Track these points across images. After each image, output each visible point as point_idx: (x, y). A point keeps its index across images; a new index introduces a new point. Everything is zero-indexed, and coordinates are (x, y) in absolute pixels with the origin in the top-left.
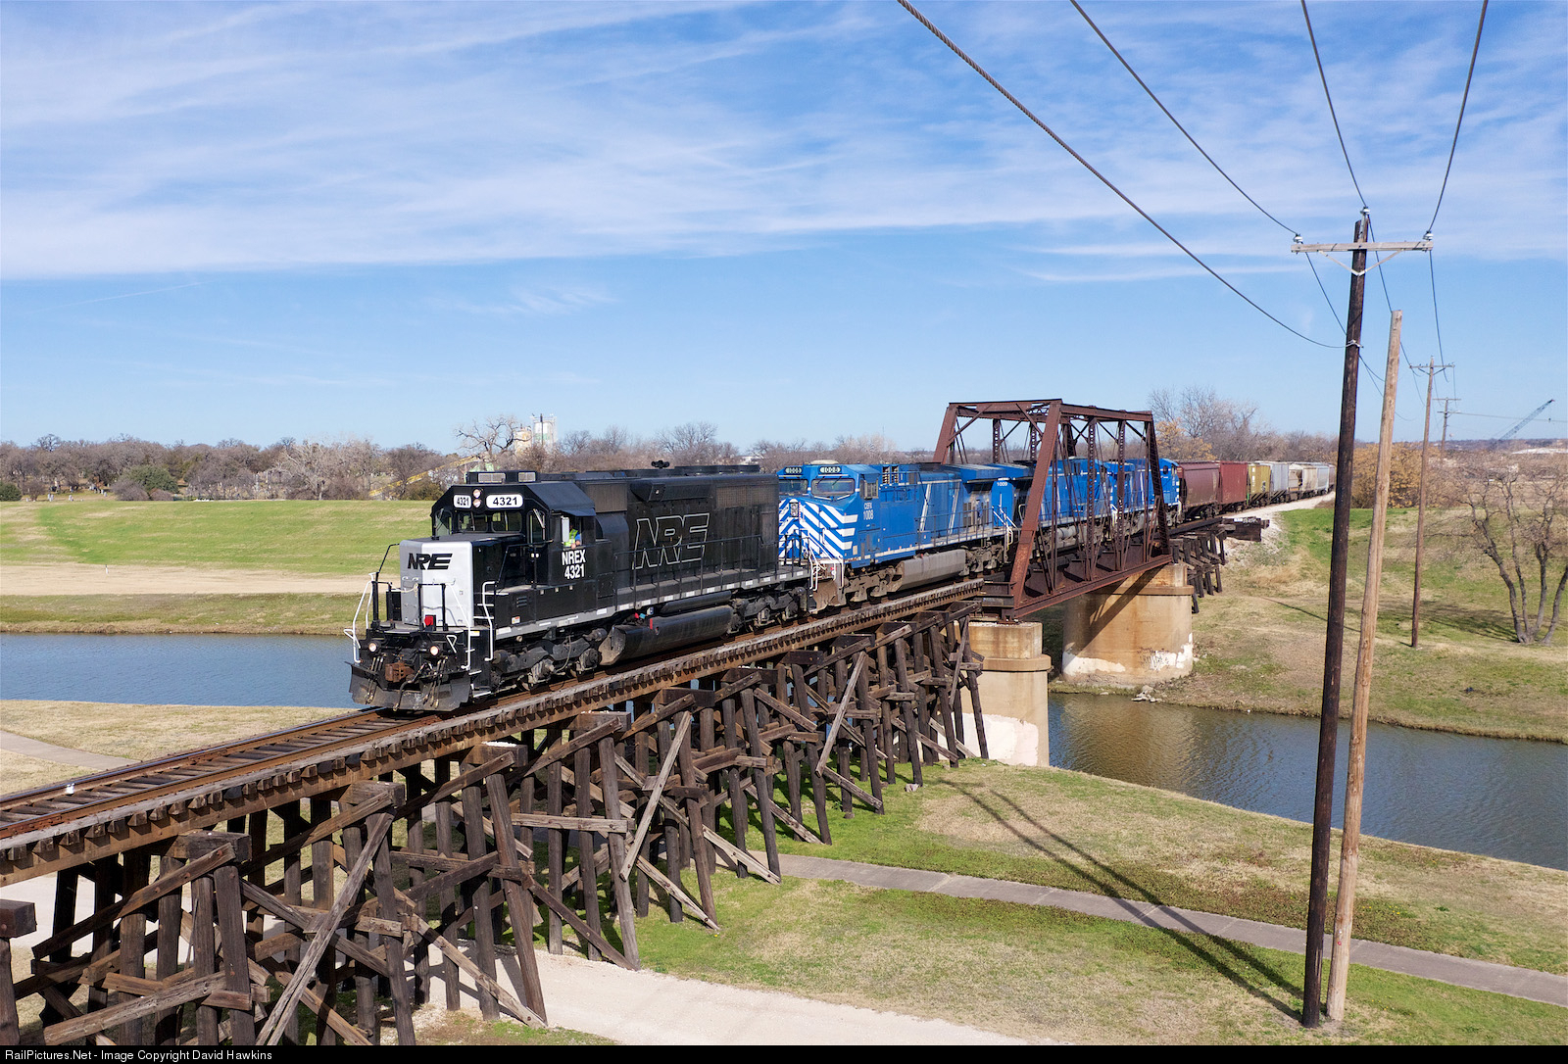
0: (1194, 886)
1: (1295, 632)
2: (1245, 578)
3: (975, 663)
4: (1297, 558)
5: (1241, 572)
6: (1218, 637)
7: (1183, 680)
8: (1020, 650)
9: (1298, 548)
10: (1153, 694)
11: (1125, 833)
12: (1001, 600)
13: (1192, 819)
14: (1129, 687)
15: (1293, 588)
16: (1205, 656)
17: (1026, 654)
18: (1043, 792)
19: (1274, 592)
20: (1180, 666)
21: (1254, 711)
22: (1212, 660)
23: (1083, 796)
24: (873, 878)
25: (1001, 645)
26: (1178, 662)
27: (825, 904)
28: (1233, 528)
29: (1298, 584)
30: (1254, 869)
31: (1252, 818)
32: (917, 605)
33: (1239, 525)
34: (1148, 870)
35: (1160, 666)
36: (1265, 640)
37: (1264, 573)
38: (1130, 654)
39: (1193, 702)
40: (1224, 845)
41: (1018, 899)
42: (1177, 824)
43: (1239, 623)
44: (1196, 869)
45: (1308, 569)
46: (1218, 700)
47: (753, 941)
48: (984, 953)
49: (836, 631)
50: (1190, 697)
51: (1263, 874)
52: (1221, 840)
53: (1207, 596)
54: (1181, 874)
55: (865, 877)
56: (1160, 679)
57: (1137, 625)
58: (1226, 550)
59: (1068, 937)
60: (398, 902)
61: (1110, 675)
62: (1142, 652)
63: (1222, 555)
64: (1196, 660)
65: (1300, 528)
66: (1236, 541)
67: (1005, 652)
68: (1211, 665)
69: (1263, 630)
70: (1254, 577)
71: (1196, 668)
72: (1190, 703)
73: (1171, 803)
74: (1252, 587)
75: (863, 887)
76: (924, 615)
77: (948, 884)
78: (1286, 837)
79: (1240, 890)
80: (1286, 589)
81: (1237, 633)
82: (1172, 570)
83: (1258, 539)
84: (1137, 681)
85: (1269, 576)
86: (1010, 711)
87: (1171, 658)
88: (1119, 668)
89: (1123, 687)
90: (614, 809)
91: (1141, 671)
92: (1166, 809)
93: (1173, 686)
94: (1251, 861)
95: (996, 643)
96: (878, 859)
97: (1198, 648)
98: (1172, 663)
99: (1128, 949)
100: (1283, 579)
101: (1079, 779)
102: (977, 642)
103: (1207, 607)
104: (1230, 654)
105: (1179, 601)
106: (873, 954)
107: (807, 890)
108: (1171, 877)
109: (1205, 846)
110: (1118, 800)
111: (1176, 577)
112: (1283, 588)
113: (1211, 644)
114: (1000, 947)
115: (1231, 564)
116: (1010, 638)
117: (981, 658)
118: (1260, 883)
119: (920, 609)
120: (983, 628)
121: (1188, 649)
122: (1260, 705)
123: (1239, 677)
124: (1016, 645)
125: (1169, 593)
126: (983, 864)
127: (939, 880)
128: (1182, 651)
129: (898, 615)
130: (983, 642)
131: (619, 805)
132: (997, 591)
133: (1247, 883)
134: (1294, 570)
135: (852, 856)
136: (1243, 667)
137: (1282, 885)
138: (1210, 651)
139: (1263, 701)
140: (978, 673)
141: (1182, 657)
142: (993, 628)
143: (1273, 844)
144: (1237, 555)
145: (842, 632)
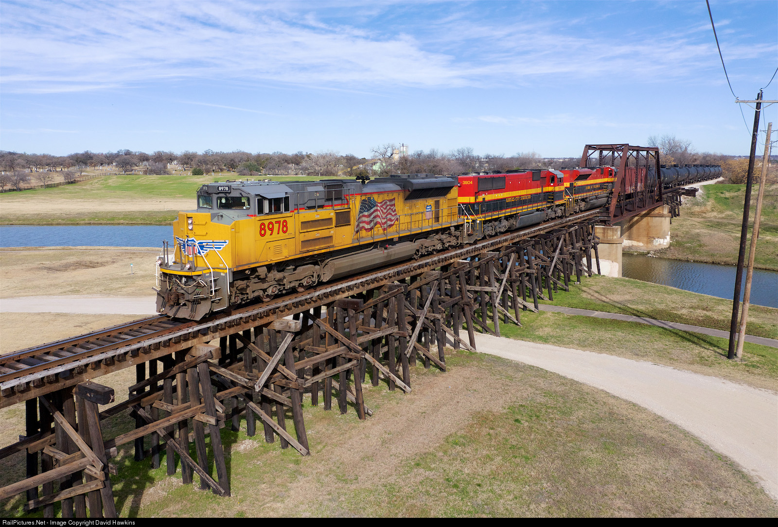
0: (685, 317)
1: (710, 232)
2: (689, 211)
3: (597, 240)
4: (710, 203)
5: (688, 209)
6: (680, 233)
7: (666, 249)
8: (613, 236)
9: (710, 200)
10: (654, 254)
11: (657, 299)
12: (606, 218)
13: (680, 295)
14: (645, 252)
15: (708, 215)
16: (674, 240)
17: (615, 237)
18: (625, 286)
19: (701, 217)
20: (665, 244)
21: (694, 261)
22: (677, 242)
23: (639, 287)
24: (570, 312)
25: (606, 234)
26: (665, 242)
27: (557, 319)
28: (685, 191)
29: (710, 213)
30: (705, 312)
31: (702, 296)
32: (579, 219)
33: (687, 190)
34: (667, 311)
35: (657, 244)
36: (698, 235)
37: (697, 209)
38: (645, 239)
39: (670, 257)
40: (693, 304)
41: (624, 319)
42: (675, 297)
43: (687, 228)
44: (684, 311)
45: (714, 208)
46: (680, 257)
47: (535, 330)
48: (615, 335)
49: (554, 227)
50: (669, 255)
51: (709, 313)
52: (692, 302)
53: (674, 218)
54: (679, 313)
55: (567, 311)
56: (657, 248)
57: (648, 228)
58: (681, 200)
59: (643, 331)
60: (439, 309)
61: (637, 247)
62: (650, 238)
63: (680, 202)
64: (671, 242)
65: (711, 192)
66: (686, 197)
67: (607, 236)
68: (677, 243)
69: (698, 231)
70: (693, 211)
71: (671, 245)
72: (669, 258)
73: (671, 290)
74: (692, 214)
75: (568, 314)
76: (580, 223)
77: (596, 314)
78: (715, 302)
79: (701, 318)
80: (706, 215)
81: (687, 232)
82: (663, 208)
83: (695, 196)
84: (649, 249)
85: (699, 211)
86: (609, 257)
87: (661, 241)
88: (641, 244)
89: (642, 251)
90: (493, 284)
91: (650, 245)
92: (670, 292)
93: (662, 251)
94: (704, 309)
95: (604, 233)
96: (570, 306)
97: (672, 237)
98: (662, 243)
99: (664, 335)
100: (704, 212)
101: (637, 281)
102: (597, 233)
103: (674, 222)
104: (684, 240)
105: (665, 219)
106: (577, 335)
107: (549, 315)
108: (676, 314)
109: (687, 304)
110: (653, 289)
111: (665, 210)
112: (704, 215)
113: (677, 236)
114: (620, 333)
115: (683, 206)
116: (609, 232)
117: (599, 238)
118: (708, 316)
119: (579, 220)
120: (599, 228)
121: (668, 238)
122: (696, 259)
123: (687, 248)
124: (611, 234)
125: (662, 216)
126: (608, 308)
127: (594, 313)
128: (666, 238)
129: (572, 222)
130: (599, 233)
131: (494, 283)
132: (605, 214)
133: (703, 316)
134: (709, 208)
135: (561, 304)
136: (690, 245)
137: (715, 317)
138: (676, 239)
139: (697, 257)
140: (598, 244)
141: (666, 241)
142: (603, 228)
143: (711, 304)
144: (686, 202)
145: (556, 228)
